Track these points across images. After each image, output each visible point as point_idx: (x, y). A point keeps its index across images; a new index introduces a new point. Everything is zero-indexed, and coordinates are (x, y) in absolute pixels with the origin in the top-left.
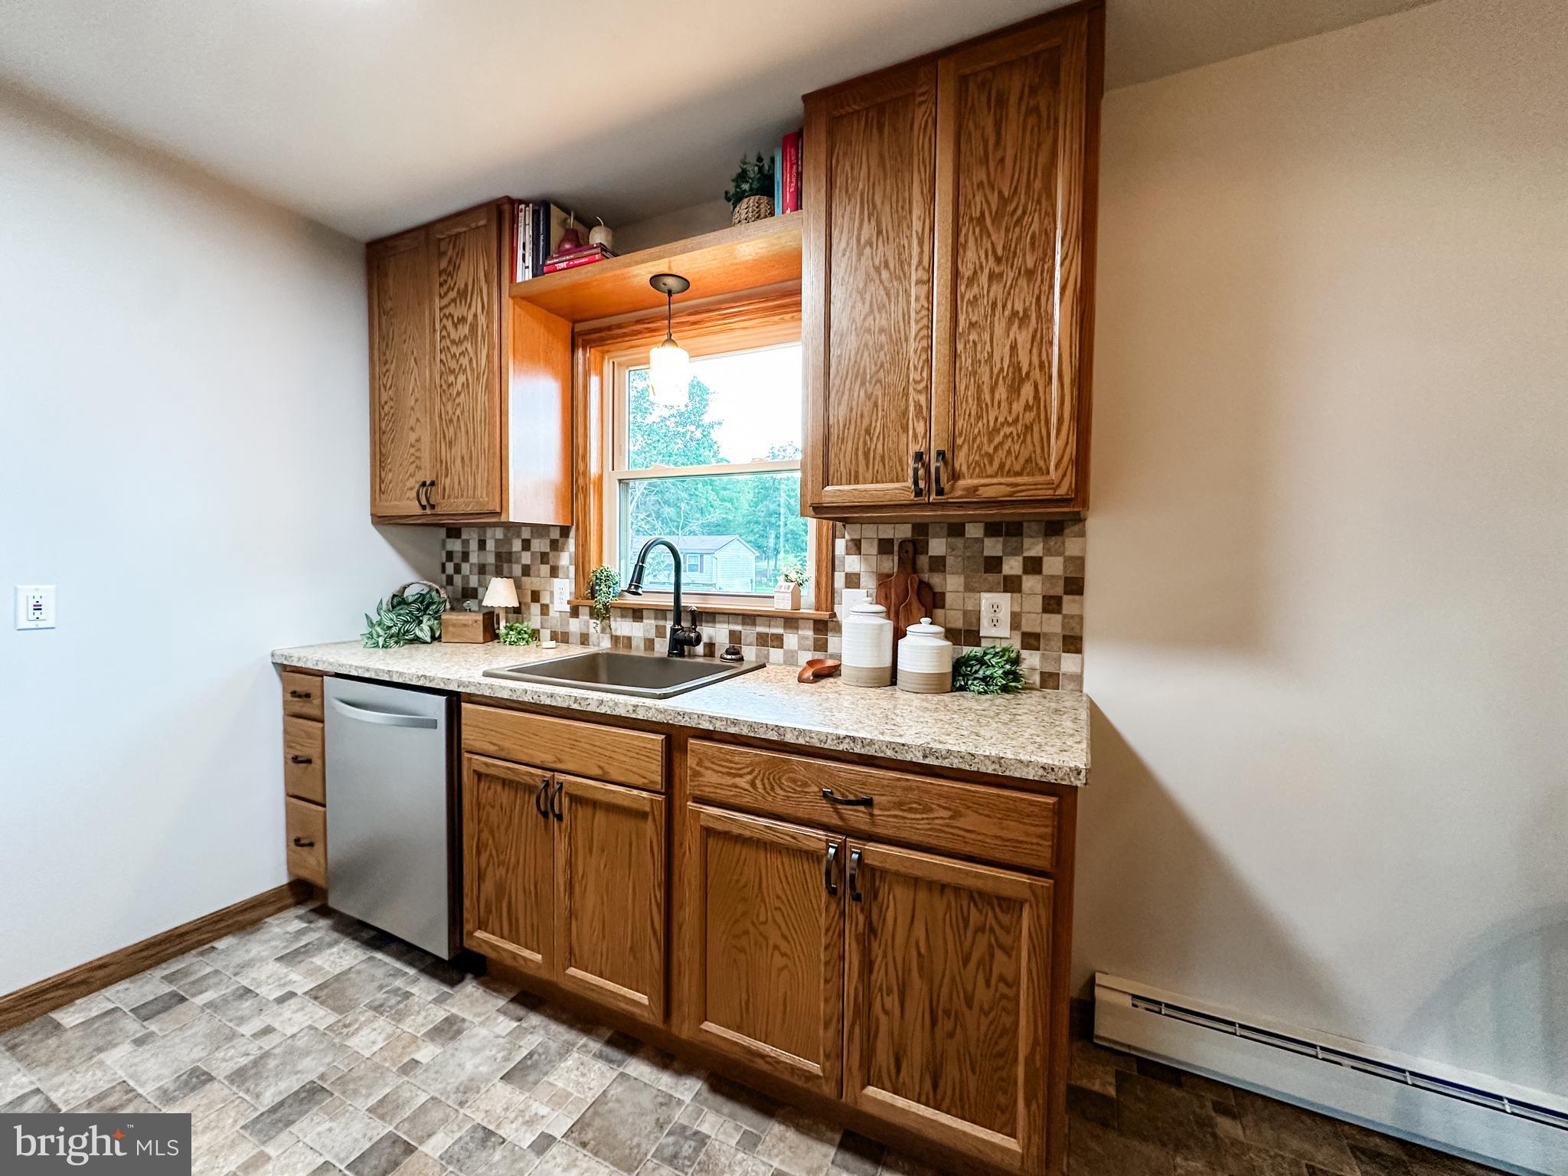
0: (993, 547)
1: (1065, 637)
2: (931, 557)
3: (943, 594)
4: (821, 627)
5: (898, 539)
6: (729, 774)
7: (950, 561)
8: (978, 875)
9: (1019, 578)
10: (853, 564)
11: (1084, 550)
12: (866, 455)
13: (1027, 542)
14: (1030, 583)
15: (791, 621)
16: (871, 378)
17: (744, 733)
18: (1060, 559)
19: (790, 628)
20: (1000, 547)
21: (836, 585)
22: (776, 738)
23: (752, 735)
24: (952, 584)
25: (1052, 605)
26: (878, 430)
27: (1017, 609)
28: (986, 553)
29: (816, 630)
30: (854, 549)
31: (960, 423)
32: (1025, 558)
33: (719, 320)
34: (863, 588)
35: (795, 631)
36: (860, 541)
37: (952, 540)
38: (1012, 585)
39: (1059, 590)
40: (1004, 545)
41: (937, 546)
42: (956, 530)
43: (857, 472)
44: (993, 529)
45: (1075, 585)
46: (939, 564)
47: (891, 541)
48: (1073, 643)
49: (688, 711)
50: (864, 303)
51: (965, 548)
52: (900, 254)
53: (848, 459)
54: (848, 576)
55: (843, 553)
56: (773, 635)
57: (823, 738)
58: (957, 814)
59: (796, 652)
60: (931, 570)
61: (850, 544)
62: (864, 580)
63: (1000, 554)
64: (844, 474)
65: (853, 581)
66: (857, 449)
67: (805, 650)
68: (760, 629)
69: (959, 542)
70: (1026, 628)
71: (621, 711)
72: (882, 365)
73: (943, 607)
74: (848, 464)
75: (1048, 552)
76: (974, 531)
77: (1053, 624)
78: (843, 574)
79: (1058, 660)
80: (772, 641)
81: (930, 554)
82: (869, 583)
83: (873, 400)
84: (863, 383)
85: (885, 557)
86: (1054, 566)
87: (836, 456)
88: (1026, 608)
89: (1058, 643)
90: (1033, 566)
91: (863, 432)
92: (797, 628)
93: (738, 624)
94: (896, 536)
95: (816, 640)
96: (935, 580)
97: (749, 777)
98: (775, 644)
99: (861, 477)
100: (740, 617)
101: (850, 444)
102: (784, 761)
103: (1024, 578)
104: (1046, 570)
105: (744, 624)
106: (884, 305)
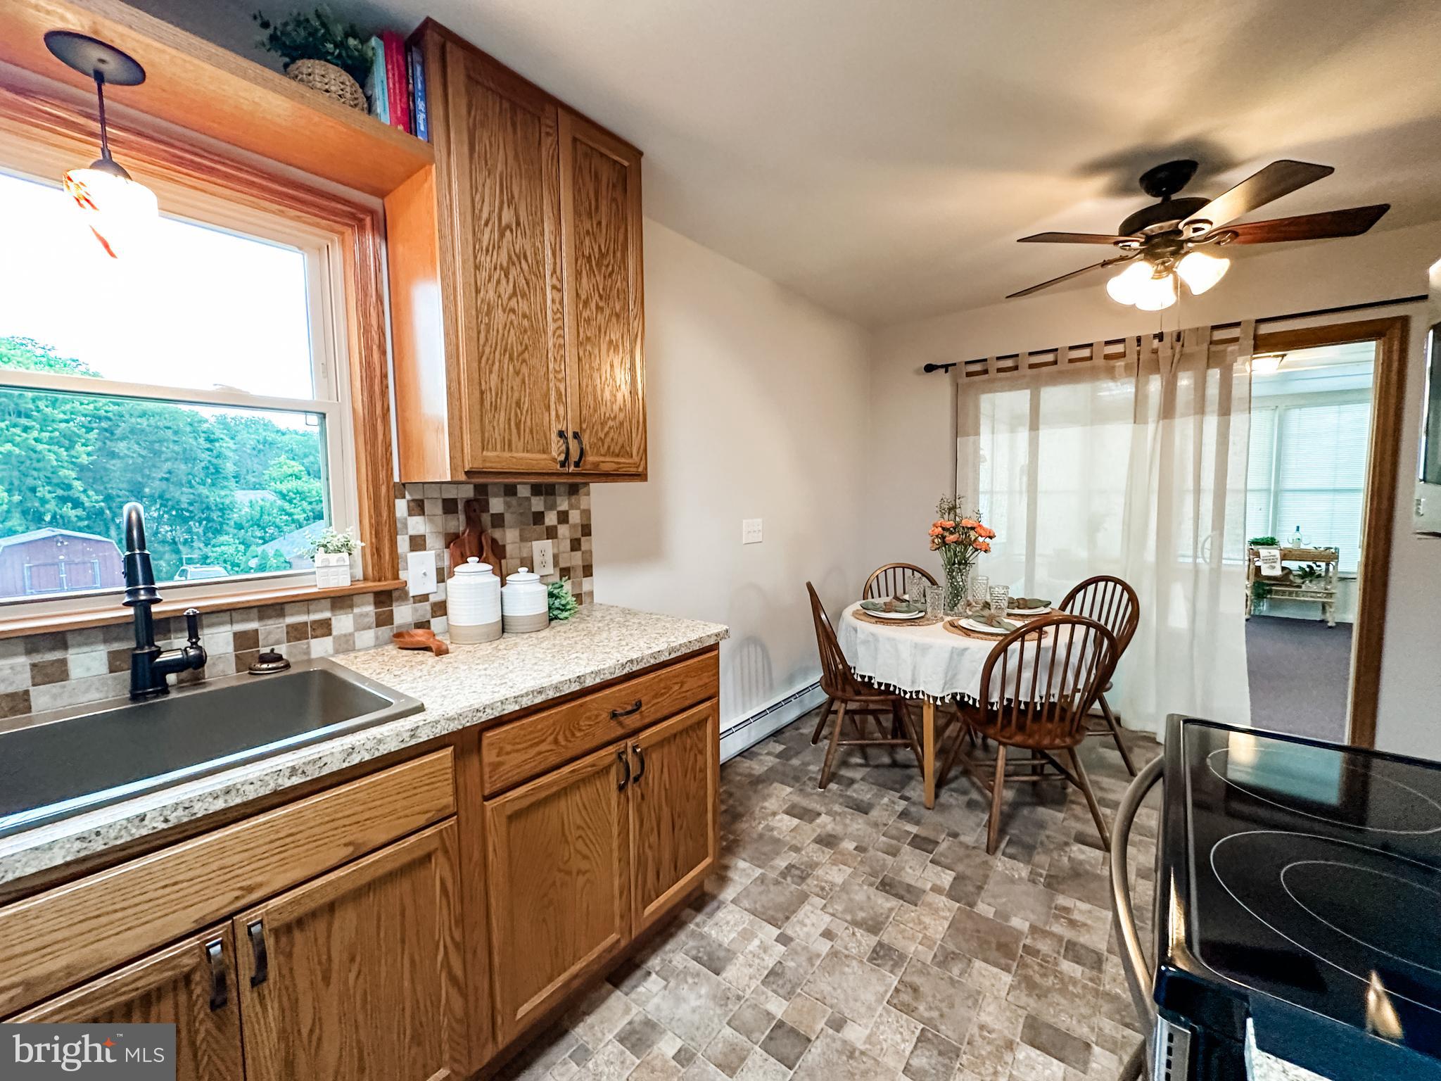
0: (537, 504)
1: (584, 567)
2: (492, 515)
3: (504, 546)
4: (383, 598)
5: (462, 499)
6: (531, 746)
7: (508, 517)
8: (692, 715)
9: (555, 527)
10: (417, 525)
11: (589, 505)
12: (518, 426)
13: (559, 500)
14: (563, 530)
15: (340, 600)
16: (518, 356)
17: (550, 697)
18: (578, 511)
19: (341, 608)
20: (542, 503)
21: (400, 550)
22: (578, 688)
23: (558, 695)
24: (509, 537)
25: (575, 545)
26: (526, 405)
27: (556, 551)
28: (533, 510)
29: (378, 604)
30: (417, 510)
31: (584, 412)
32: (558, 512)
33: (164, 159)
34: (430, 550)
35: (350, 610)
36: (422, 501)
37: (508, 499)
38: (551, 533)
39: (579, 535)
40: (545, 502)
41: (497, 505)
42: (510, 491)
43: (510, 441)
44: (537, 490)
45: (586, 530)
46: (498, 520)
47: (454, 501)
48: (588, 571)
49: (488, 703)
50: (508, 282)
51: (520, 505)
52: (535, 254)
53: (502, 426)
54: (412, 538)
55: (406, 514)
56: (314, 622)
57: (612, 670)
58: (682, 683)
59: (351, 635)
60: (494, 526)
61: (412, 504)
62: (429, 541)
63: (542, 509)
64: (498, 441)
65: (418, 543)
66: (510, 419)
67: (364, 629)
68: (290, 620)
69: (513, 500)
70: (562, 565)
71: (393, 746)
72: (526, 348)
73: (505, 558)
74: (502, 431)
75: (572, 507)
76: (523, 491)
77: (576, 559)
78: (407, 538)
79: (581, 584)
80: (314, 630)
81: (491, 512)
82: (435, 543)
83: (521, 376)
84: (511, 358)
85: (450, 516)
86: (575, 516)
87: (490, 422)
88: (561, 549)
89: (580, 572)
90: (563, 517)
91: (514, 405)
92: (351, 607)
93: (253, 620)
94: (460, 496)
95: (378, 615)
96: (497, 534)
97: (551, 738)
98: (319, 632)
99: (514, 446)
100: (255, 610)
101: (503, 413)
102: (581, 705)
103: (559, 527)
104: (571, 520)
105: (261, 618)
106: (525, 294)
